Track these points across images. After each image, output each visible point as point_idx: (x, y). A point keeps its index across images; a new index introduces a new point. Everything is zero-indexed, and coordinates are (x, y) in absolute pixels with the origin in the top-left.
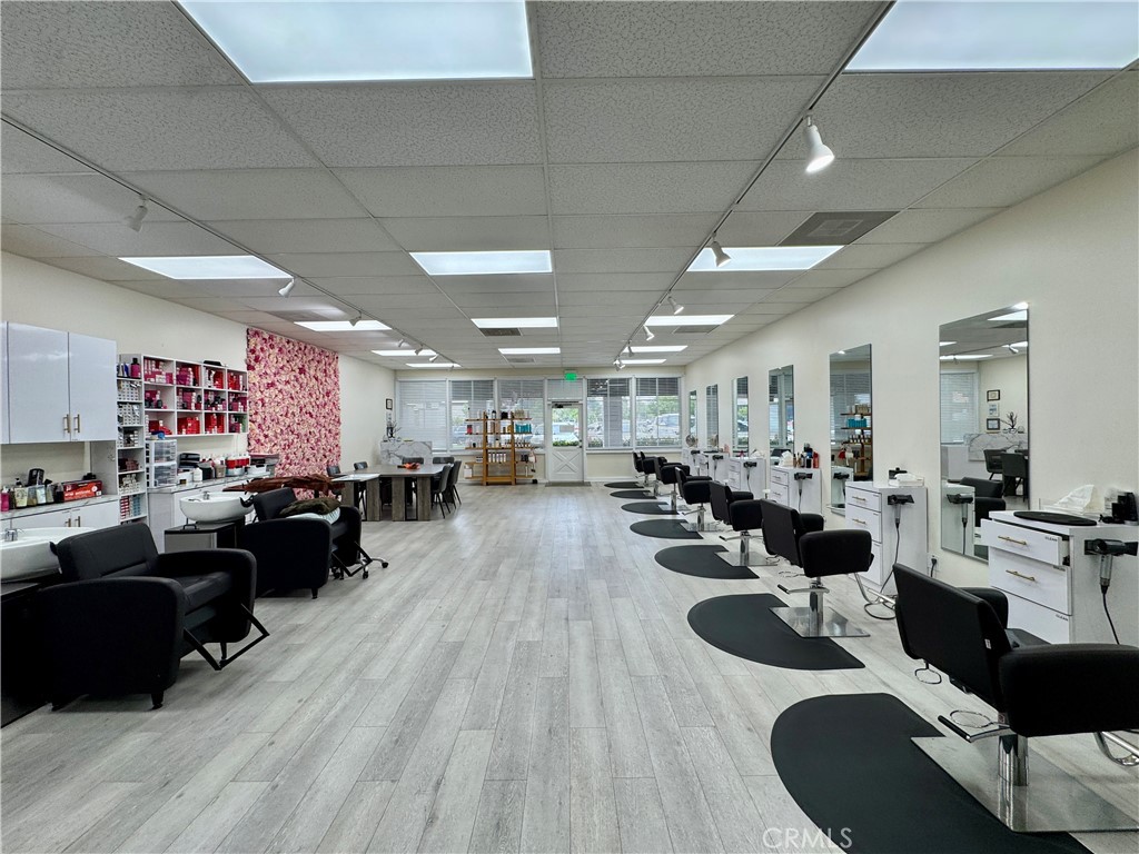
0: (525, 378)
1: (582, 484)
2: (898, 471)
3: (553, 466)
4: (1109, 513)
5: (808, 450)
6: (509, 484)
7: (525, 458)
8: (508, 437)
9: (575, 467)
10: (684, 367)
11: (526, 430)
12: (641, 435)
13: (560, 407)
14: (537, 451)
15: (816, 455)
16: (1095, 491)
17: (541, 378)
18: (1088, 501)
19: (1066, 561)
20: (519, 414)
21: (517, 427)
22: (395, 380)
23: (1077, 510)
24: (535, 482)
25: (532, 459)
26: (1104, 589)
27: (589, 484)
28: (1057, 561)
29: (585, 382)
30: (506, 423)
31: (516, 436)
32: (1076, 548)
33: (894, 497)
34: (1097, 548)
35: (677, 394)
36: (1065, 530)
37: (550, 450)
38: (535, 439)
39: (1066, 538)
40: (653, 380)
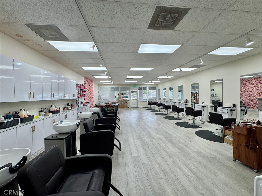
0: (126, 86)
1: (137, 108)
2: (203, 103)
3: (132, 104)
4: (232, 106)
5: (186, 100)
6: (124, 108)
7: (126, 103)
8: (123, 98)
9: (136, 104)
10: (157, 85)
11: (127, 97)
12: (149, 98)
13: (133, 92)
14: (129, 101)
15: (188, 101)
16: (231, 104)
17: (129, 86)
18: (230, 105)
19: (228, 112)
20: (125, 94)
21: (125, 96)
22: (99, 87)
23: (229, 106)
24: (128, 107)
25: (128, 103)
26: (232, 115)
27: (139, 108)
28: (227, 112)
29: (138, 87)
30: (123, 96)
31: (125, 98)
32: (229, 110)
33: (203, 106)
34: (231, 110)
35: (155, 90)
36: (227, 108)
37: (131, 101)
38: (128, 99)
39: (228, 109)
40: (151, 87)
